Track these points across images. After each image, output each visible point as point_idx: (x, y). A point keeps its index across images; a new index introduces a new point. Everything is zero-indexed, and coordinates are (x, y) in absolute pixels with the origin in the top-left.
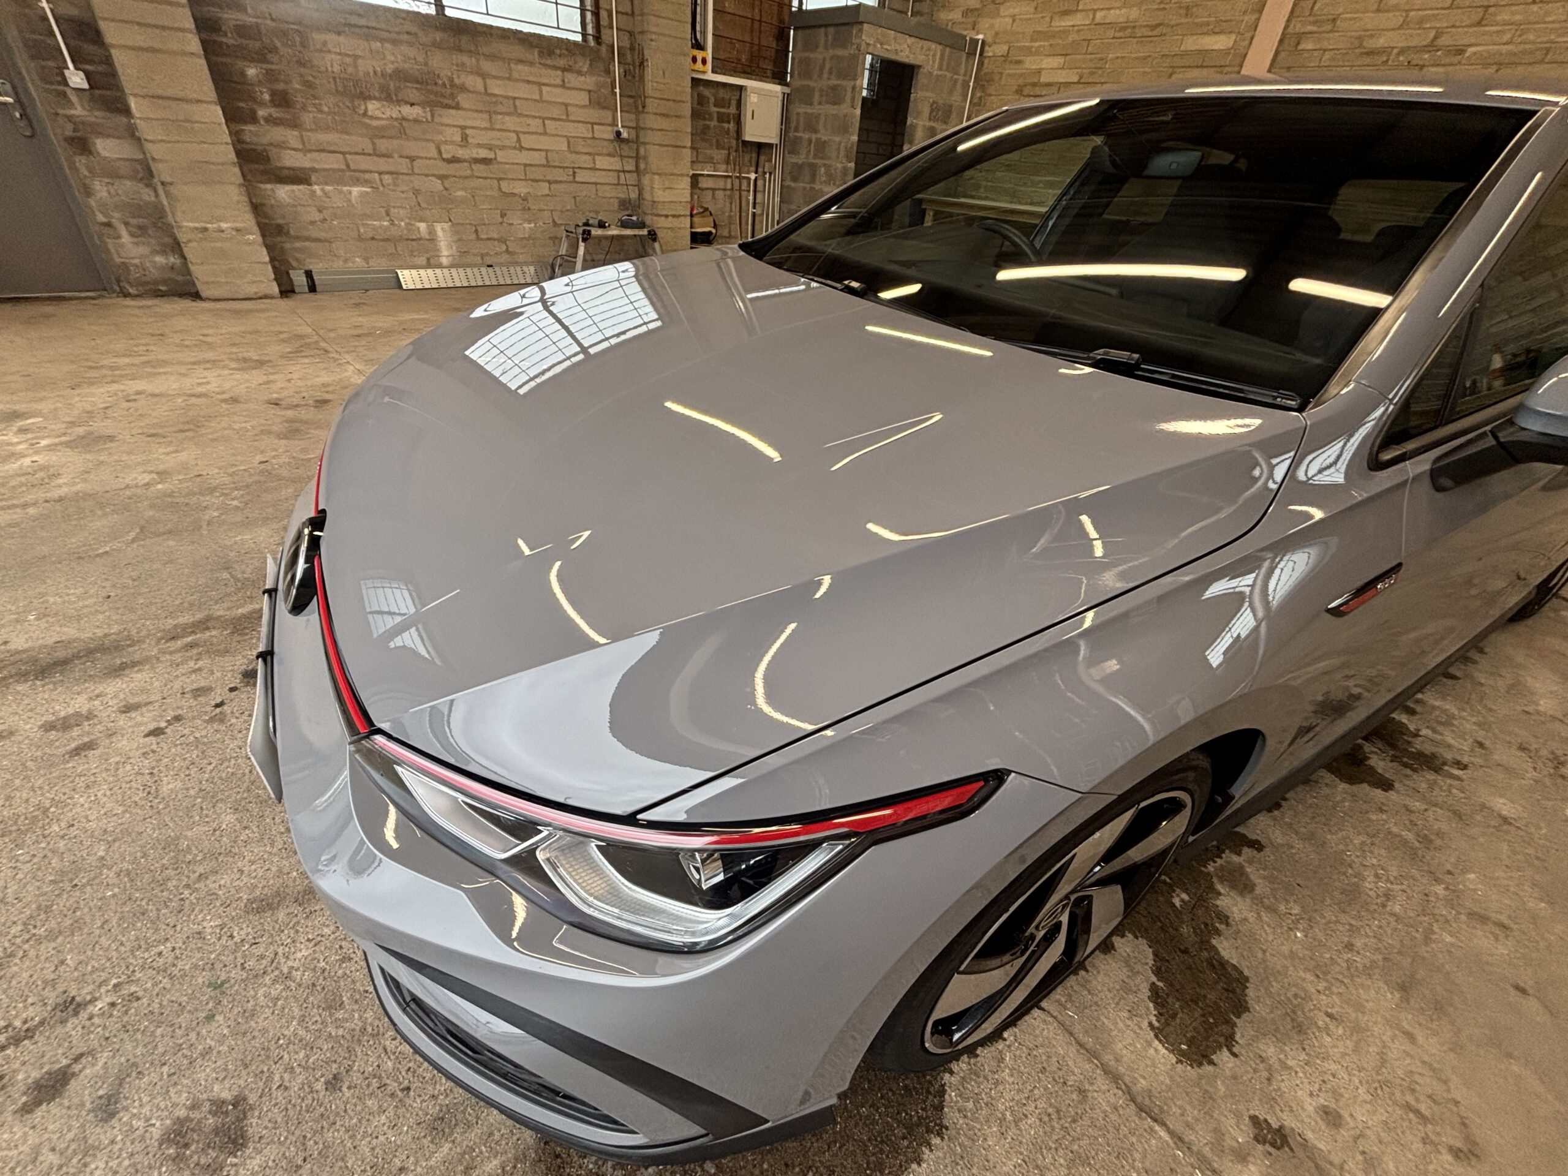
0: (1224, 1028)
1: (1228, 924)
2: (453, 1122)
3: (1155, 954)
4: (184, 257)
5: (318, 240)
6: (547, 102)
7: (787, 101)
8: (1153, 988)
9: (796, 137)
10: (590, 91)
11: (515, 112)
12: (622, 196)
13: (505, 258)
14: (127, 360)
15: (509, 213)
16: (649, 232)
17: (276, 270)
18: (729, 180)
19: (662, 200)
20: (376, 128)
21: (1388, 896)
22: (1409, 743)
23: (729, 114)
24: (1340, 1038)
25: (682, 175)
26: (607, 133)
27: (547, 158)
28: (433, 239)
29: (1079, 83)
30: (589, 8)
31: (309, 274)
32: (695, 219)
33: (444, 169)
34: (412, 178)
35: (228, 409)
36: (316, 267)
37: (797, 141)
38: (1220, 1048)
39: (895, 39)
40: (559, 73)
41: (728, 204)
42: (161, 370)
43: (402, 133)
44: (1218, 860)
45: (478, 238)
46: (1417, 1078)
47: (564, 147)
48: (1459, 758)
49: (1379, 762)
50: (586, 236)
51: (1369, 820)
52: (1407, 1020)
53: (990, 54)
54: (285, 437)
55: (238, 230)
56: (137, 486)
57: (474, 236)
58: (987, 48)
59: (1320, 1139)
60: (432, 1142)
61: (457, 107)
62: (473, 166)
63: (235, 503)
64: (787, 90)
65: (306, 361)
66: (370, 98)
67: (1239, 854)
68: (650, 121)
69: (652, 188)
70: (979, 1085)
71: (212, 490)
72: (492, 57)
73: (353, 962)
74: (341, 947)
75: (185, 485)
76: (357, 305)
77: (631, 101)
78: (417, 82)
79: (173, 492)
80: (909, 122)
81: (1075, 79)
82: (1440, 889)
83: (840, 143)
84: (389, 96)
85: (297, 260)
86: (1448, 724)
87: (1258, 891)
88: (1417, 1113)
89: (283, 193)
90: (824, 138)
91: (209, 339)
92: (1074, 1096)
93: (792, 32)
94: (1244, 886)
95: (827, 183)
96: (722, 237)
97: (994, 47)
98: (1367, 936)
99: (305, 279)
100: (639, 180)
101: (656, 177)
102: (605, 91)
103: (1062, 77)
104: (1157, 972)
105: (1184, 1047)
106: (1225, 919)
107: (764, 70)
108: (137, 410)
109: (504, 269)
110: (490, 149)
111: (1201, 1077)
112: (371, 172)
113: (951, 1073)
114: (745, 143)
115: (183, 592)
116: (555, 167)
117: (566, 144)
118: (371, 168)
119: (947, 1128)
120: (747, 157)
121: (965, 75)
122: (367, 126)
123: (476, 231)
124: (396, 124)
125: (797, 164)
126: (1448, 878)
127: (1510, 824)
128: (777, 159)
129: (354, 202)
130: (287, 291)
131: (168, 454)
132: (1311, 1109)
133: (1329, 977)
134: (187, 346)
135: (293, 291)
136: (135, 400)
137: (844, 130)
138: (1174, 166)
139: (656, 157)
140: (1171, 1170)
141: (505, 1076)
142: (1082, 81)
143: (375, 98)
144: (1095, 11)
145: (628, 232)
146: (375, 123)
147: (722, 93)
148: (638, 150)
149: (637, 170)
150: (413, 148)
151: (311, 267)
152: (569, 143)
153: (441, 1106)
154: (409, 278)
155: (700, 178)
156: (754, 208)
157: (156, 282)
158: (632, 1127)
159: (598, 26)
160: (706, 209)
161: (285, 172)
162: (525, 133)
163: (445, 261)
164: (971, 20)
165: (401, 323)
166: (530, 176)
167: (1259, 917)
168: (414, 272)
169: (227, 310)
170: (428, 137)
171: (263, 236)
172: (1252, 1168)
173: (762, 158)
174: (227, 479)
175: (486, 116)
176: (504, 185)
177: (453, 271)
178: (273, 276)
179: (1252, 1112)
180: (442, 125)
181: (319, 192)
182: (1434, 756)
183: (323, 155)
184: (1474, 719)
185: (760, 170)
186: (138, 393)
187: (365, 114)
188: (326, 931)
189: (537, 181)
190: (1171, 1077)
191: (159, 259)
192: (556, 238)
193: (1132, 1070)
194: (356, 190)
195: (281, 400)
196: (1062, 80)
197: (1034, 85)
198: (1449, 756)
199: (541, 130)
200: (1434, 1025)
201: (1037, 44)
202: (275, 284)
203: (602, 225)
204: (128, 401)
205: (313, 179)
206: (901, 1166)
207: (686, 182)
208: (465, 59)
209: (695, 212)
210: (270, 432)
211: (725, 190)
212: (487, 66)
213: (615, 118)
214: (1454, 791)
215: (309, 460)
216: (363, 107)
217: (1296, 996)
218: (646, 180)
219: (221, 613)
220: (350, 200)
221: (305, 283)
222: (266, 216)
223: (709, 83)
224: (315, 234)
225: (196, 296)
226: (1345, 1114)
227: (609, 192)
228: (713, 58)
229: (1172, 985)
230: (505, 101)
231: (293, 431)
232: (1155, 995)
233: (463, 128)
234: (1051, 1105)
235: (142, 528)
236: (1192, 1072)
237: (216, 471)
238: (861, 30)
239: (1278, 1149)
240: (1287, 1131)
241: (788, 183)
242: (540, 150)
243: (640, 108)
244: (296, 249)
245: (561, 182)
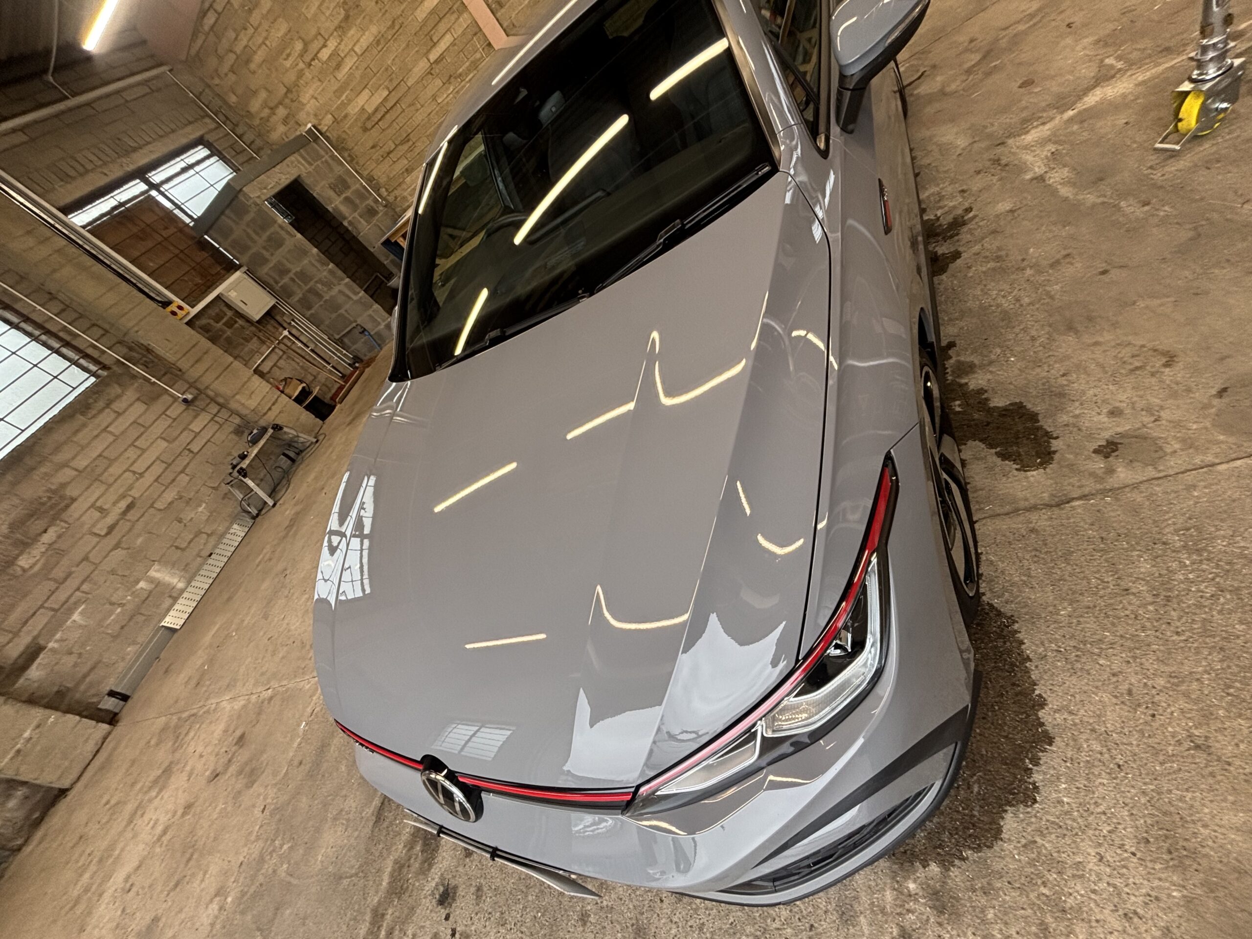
0: (1040, 433)
1: (986, 391)
2: (849, 907)
3: (981, 441)
4: (24, 783)
5: (92, 669)
6: (123, 433)
7: (251, 273)
8: (998, 454)
9: (281, 287)
10: (138, 399)
11: (111, 462)
12: (231, 429)
13: (212, 541)
14: (87, 876)
15: (182, 516)
16: (273, 428)
17: (90, 717)
18: (277, 350)
19: (256, 404)
20: (42, 569)
21: (1018, 300)
22: (940, 225)
23: (231, 318)
24: (1078, 378)
25: (249, 379)
26: (178, 409)
27: (163, 462)
28: (158, 583)
29: (390, 92)
30: (77, 357)
31: (112, 694)
32: (287, 391)
33: (111, 541)
34: (99, 568)
35: (193, 816)
36: (111, 684)
37: (284, 288)
38: (1049, 442)
39: (268, 177)
40: (107, 410)
41: (292, 362)
42: (117, 852)
43: (61, 553)
44: (948, 371)
45: (183, 550)
46: (1120, 355)
47: (164, 444)
48: (964, 208)
49: (943, 249)
50: (243, 473)
51: (971, 277)
52: (1087, 339)
53: (326, 128)
54: (253, 783)
55: (38, 726)
56: (216, 917)
57: (179, 551)
58: (319, 127)
59: (1124, 426)
60: (854, 926)
61: (73, 500)
62: (127, 518)
63: (285, 847)
64: (244, 269)
65: (192, 734)
66: (16, 558)
67: (951, 357)
68: (194, 373)
69: (243, 404)
70: (998, 583)
71: (261, 860)
72: (57, 449)
73: (706, 923)
74: (691, 927)
75: (241, 880)
76: (166, 671)
77: (169, 376)
78: (32, 516)
79: (242, 891)
80: (330, 209)
81: (387, 93)
82: (1029, 272)
83: (310, 262)
84: (24, 545)
85: (94, 695)
86: (942, 198)
87: (976, 362)
88: (1137, 368)
89: (35, 673)
90: (298, 269)
91: (113, 802)
92: (1033, 536)
93: (206, 237)
94: (970, 369)
95: (330, 288)
96: (312, 382)
97: (323, 122)
98: (1033, 326)
99: (113, 699)
100: (229, 409)
101: (238, 397)
102: (147, 387)
103: (378, 99)
104: (991, 446)
105: (1038, 461)
106: (981, 391)
107: (218, 273)
108: (143, 888)
109: (221, 546)
110: (124, 497)
111: (1059, 463)
112: (71, 596)
113: (984, 594)
114: (259, 322)
115: (339, 921)
116: (173, 461)
117: (163, 442)
118: (69, 593)
119: (1012, 616)
120: (269, 327)
121: (327, 153)
122: (35, 575)
123: (177, 548)
124: (50, 553)
125: (300, 298)
126: (1025, 263)
127: (1015, 211)
128: (286, 309)
129: (82, 622)
130: (112, 719)
131: (202, 881)
132: (1106, 419)
133: (1044, 361)
134: (108, 822)
135: (116, 714)
136: (132, 885)
137: (304, 253)
138: (554, 109)
139: (222, 387)
140: (1098, 511)
141: (855, 846)
142: (391, 89)
143: (18, 556)
144: (352, 49)
145: (262, 442)
146: (36, 568)
147: (212, 312)
148: (208, 396)
149: (222, 406)
150: (77, 554)
151: (108, 689)
152: (164, 439)
153: (834, 910)
154: (173, 620)
155: (260, 368)
156: (308, 347)
157: (27, 818)
158: (929, 785)
159: (96, 361)
160: (285, 379)
161: (21, 661)
162: (132, 464)
163: (181, 585)
164: (292, 122)
165: (211, 645)
166: (166, 482)
167: (991, 372)
168: (172, 613)
169: (94, 775)
170: (78, 536)
171: (56, 709)
172: (1119, 470)
173: (278, 318)
174: (260, 844)
175: (96, 484)
176: (159, 505)
177: (193, 584)
178: (94, 723)
179: (1091, 450)
180: (78, 519)
181: (56, 645)
182: (955, 219)
183: (30, 622)
184: (947, 183)
185: (285, 325)
186: (127, 879)
187: (24, 570)
188: (673, 931)
189: (174, 480)
190: (1051, 479)
191: (12, 804)
192: (226, 494)
193: (1035, 496)
194: (76, 616)
195: (214, 770)
196: (380, 101)
197: (369, 118)
198: (960, 212)
199: (139, 452)
200: (1098, 327)
201: (344, 97)
202: (100, 724)
203: (243, 457)
204: (129, 890)
205: (42, 642)
206: (1019, 654)
207: (256, 379)
208: (43, 470)
209: (281, 388)
210: (239, 792)
211: (280, 358)
212: (59, 458)
213: (172, 396)
214: (981, 224)
215: (286, 773)
216: (19, 569)
217: (1043, 384)
218: (233, 405)
219: (376, 899)
220: (80, 626)
221: (117, 701)
222: (42, 697)
223: (197, 316)
224: (85, 669)
225: (63, 793)
226: (1118, 404)
227: (220, 436)
228: (183, 300)
229: (1002, 443)
230: (97, 462)
231: (251, 775)
232: (1004, 456)
233: (93, 506)
234: (1031, 551)
235: (259, 929)
236: (1053, 466)
237: (246, 849)
238: (245, 194)
239: (1117, 450)
240: (1111, 439)
241: (308, 313)
242: (154, 461)
243: (179, 373)
244: (85, 691)
245: (188, 464)
